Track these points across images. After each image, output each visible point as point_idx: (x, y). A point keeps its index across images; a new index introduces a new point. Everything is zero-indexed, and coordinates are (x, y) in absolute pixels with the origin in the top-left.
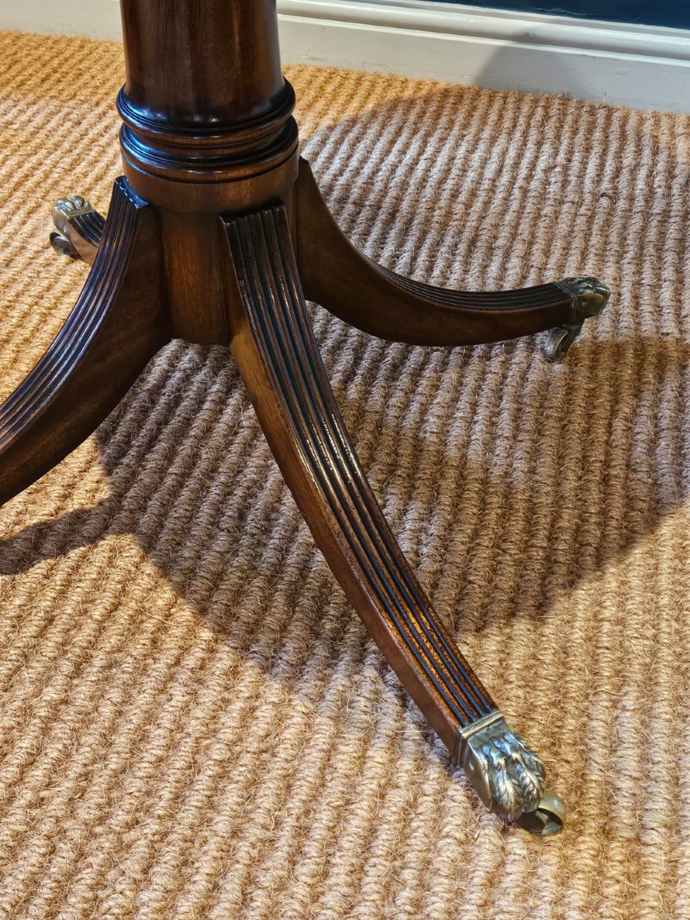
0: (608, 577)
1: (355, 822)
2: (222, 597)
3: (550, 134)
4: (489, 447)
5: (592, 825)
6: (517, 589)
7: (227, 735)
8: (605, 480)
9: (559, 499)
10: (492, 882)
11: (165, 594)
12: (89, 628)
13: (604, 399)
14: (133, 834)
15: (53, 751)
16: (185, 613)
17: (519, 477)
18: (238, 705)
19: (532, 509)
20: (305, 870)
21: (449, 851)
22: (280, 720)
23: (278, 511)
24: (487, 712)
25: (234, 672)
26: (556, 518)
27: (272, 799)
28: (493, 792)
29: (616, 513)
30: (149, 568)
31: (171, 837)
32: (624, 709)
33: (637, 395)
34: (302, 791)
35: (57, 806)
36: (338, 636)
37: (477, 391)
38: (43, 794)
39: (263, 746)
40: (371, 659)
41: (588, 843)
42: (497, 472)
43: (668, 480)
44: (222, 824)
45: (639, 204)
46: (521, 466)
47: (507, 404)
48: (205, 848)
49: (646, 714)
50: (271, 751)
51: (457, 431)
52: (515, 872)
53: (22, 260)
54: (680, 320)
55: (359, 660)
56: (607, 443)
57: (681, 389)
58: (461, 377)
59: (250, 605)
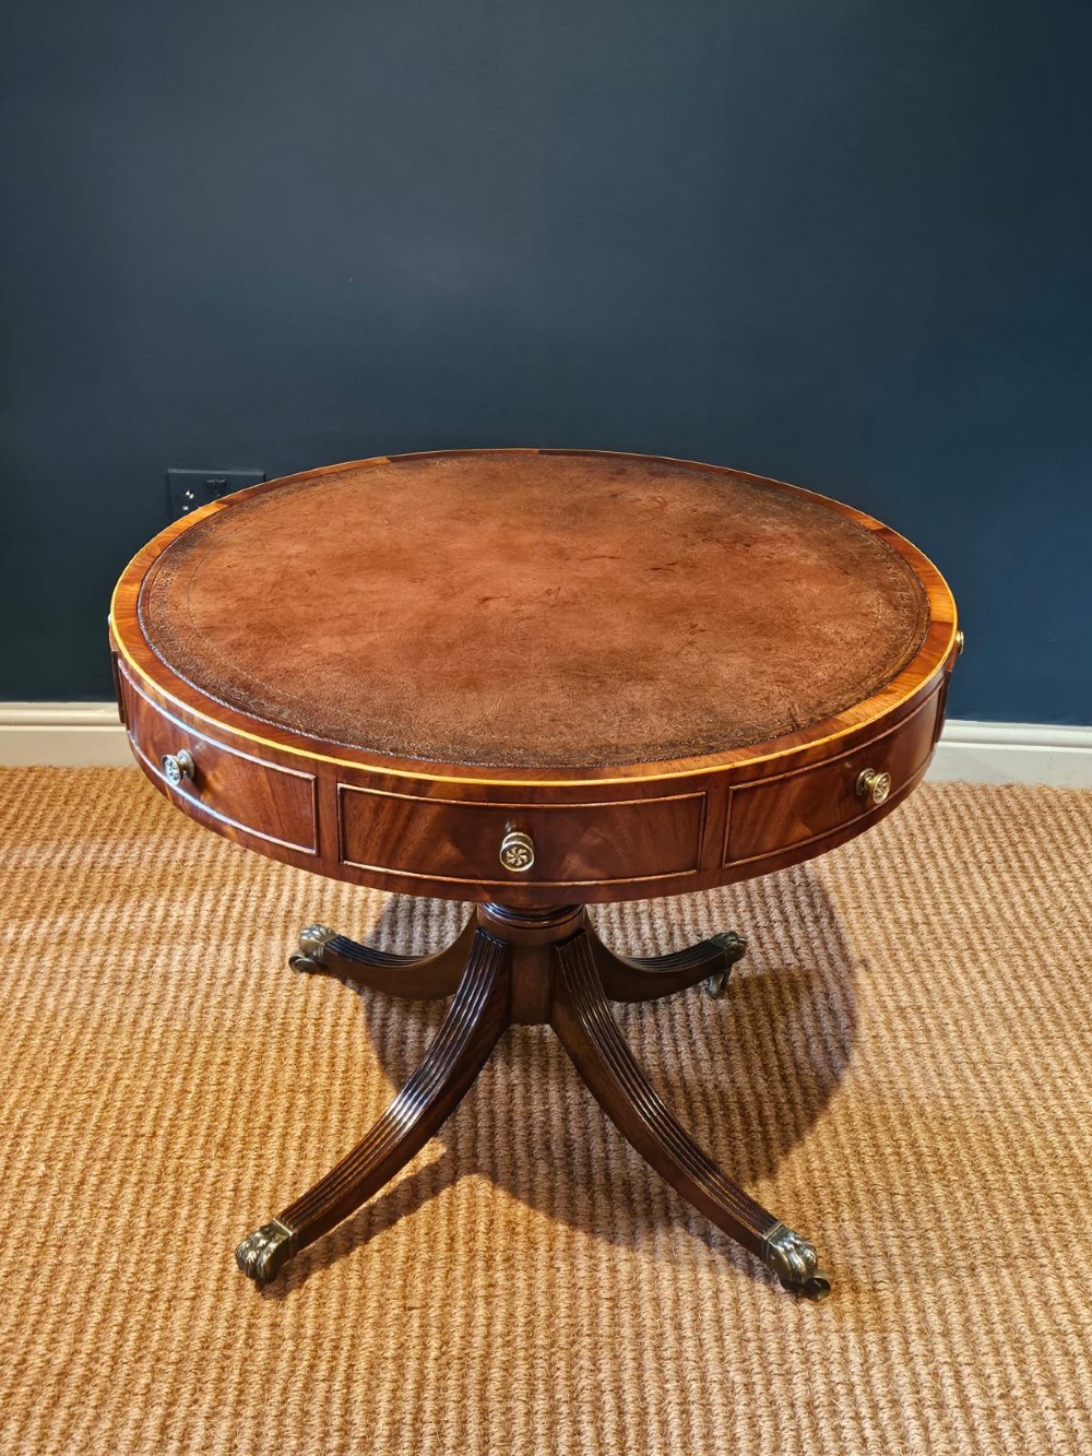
0: (807, 1143)
1: (707, 1314)
2: (560, 1203)
4: (697, 1069)
5: (846, 1287)
6: (752, 1161)
7: (605, 1283)
8: (784, 1078)
9: (758, 1096)
10: (799, 1329)
11: (522, 1208)
12: (481, 1238)
13: (763, 1021)
14: (576, 1347)
15: (501, 1313)
16: (541, 1218)
17: (726, 1085)
18: (603, 1265)
19: (742, 1107)
20: (689, 1344)
21: (768, 1320)
22: (635, 1269)
23: (570, 1140)
24: (773, 1223)
25: (591, 1247)
26: (760, 1113)
27: (652, 1312)
28: (791, 1265)
29: (798, 1099)
30: (501, 1193)
31: (600, 1344)
32: (843, 1221)
33: (785, 1013)
34: (667, 1305)
35: (520, 1343)
36: (648, 1213)
37: (672, 1029)
38: (508, 1338)
39: (630, 1286)
40: (675, 1222)
41: (847, 1298)
42: (710, 1086)
43: (825, 1071)
44: (627, 1331)
46: (724, 1078)
47: (696, 1035)
48: (623, 1346)
49: (858, 1220)
50: (637, 1287)
51: (670, 1060)
52: (810, 1322)
53: (269, 982)
54: (795, 952)
55: (669, 1224)
56: (776, 1052)
57: (813, 1004)
58: (656, 1020)
59: (582, 1204)
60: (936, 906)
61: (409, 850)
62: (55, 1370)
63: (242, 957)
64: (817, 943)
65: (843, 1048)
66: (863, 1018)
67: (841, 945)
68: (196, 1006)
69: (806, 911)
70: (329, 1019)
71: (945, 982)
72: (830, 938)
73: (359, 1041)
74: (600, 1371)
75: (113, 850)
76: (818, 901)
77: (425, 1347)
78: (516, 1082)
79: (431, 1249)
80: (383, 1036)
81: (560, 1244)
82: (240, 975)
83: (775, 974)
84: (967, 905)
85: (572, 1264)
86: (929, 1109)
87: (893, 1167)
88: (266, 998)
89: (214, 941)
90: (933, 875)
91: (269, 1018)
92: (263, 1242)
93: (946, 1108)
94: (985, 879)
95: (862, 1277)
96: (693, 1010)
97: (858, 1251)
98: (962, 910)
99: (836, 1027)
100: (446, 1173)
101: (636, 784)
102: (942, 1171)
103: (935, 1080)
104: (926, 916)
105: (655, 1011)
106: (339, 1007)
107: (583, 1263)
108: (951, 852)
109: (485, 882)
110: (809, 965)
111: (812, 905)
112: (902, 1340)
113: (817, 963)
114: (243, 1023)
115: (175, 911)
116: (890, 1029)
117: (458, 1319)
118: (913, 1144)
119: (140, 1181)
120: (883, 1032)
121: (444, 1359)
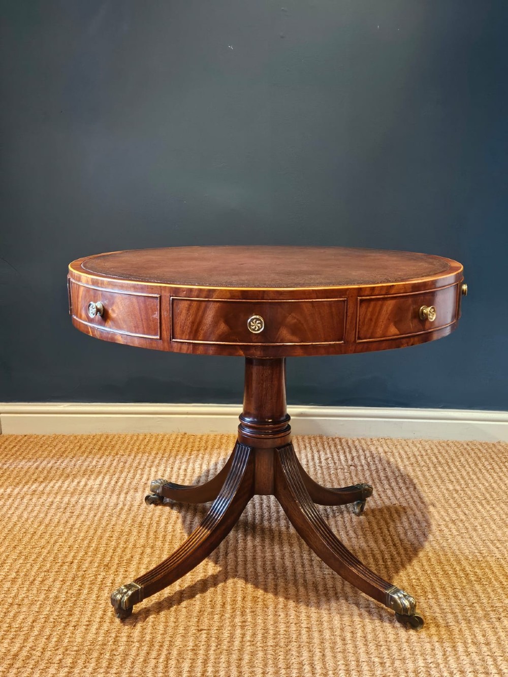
0: (408, 569)
1: (359, 634)
2: (280, 590)
3: (321, 448)
5: (432, 625)
7: (304, 622)
8: (394, 545)
9: (382, 552)
10: (408, 641)
11: (260, 592)
12: (239, 603)
13: (383, 524)
14: (289, 647)
15: (249, 632)
16: (270, 595)
17: (365, 547)
18: (303, 615)
19: (374, 555)
20: (350, 646)
22: (320, 616)
23: (285, 566)
24: (391, 587)
25: (297, 607)
26: (383, 557)
27: (329, 633)
28: (402, 605)
29: (402, 552)
30: (249, 586)
31: (302, 646)
33: (394, 521)
34: (337, 631)
35: (259, 644)
36: (326, 595)
38: (253, 643)
39: (318, 623)
40: (341, 599)
42: (357, 547)
43: (416, 542)
44: (316, 641)
45: (366, 467)
46: (364, 544)
47: (349, 529)
48: (314, 647)
49: (436, 599)
50: (321, 624)
52: (414, 639)
53: (135, 508)
54: (398, 500)
55: (337, 599)
56: (390, 535)
57: (408, 519)
59: (292, 591)
60: (467, 484)
61: (204, 328)
62: (12, 653)
63: (122, 499)
64: (408, 497)
65: (424, 534)
66: (433, 522)
67: (421, 498)
68: (98, 516)
69: (402, 485)
70: (163, 521)
71: (474, 511)
72: (415, 495)
73: (179, 529)
74: (301, 656)
75: (62, 462)
76: (408, 482)
77: (209, 646)
78: (258, 544)
79: (213, 607)
80: (191, 527)
81: (281, 606)
83: (388, 508)
84: (483, 484)
85: (287, 614)
86: (470, 557)
87: (454, 579)
88: (133, 513)
89: (109, 493)
90: (464, 473)
91: (134, 520)
92: (125, 590)
93: (479, 557)
94: (491, 475)
95: (440, 621)
97: (438, 610)
98: (480, 486)
99: (420, 526)
100: (221, 577)
102: (479, 581)
103: (473, 546)
104: (462, 488)
106: (169, 517)
107: (292, 613)
108: (472, 465)
110: (405, 504)
111: (405, 483)
112: (464, 646)
113: (408, 503)
114: (120, 522)
115: (90, 483)
116: (448, 528)
117: (226, 635)
118: (463, 570)
119: (63, 580)
120: (444, 529)
121: (218, 651)
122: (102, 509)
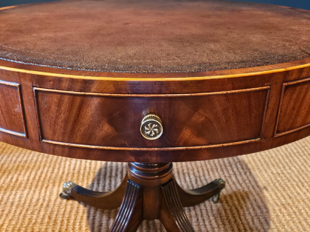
13: (235, 211)
33: (242, 208)
37: (202, 215)
51: (203, 229)
53: (51, 204)
54: (241, 185)
56: (242, 223)
57: (252, 204)
58: (196, 212)
60: (284, 167)
61: (82, 129)
63: (43, 194)
64: (247, 182)
65: (266, 220)
66: (270, 208)
67: (256, 182)
68: (22, 214)
69: (241, 170)
70: (73, 217)
71: (295, 194)
72: (251, 180)
73: (84, 226)
76: (244, 167)
80: (93, 223)
82: (41, 201)
83: (235, 193)
84: (295, 167)
88: (50, 210)
89: (33, 189)
90: (280, 158)
91: (50, 218)
94: (298, 158)
96: (209, 208)
98: (293, 168)
99: (262, 212)
101: (228, 79)
104: (282, 171)
105: (195, 209)
106: (77, 212)
109: (131, 149)
110: (246, 190)
111: (243, 168)
113: (249, 188)
114: (39, 220)
115: (20, 178)
116: (281, 212)
120: (279, 214)
122: (26, 206)
